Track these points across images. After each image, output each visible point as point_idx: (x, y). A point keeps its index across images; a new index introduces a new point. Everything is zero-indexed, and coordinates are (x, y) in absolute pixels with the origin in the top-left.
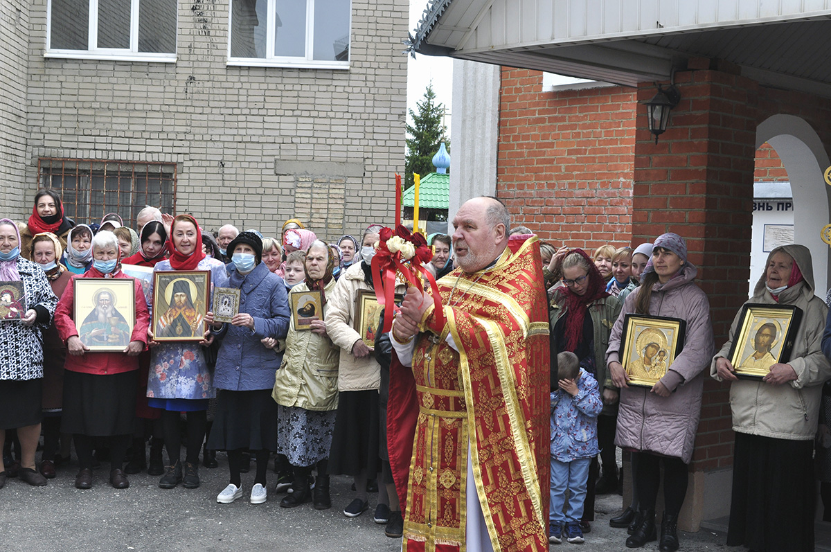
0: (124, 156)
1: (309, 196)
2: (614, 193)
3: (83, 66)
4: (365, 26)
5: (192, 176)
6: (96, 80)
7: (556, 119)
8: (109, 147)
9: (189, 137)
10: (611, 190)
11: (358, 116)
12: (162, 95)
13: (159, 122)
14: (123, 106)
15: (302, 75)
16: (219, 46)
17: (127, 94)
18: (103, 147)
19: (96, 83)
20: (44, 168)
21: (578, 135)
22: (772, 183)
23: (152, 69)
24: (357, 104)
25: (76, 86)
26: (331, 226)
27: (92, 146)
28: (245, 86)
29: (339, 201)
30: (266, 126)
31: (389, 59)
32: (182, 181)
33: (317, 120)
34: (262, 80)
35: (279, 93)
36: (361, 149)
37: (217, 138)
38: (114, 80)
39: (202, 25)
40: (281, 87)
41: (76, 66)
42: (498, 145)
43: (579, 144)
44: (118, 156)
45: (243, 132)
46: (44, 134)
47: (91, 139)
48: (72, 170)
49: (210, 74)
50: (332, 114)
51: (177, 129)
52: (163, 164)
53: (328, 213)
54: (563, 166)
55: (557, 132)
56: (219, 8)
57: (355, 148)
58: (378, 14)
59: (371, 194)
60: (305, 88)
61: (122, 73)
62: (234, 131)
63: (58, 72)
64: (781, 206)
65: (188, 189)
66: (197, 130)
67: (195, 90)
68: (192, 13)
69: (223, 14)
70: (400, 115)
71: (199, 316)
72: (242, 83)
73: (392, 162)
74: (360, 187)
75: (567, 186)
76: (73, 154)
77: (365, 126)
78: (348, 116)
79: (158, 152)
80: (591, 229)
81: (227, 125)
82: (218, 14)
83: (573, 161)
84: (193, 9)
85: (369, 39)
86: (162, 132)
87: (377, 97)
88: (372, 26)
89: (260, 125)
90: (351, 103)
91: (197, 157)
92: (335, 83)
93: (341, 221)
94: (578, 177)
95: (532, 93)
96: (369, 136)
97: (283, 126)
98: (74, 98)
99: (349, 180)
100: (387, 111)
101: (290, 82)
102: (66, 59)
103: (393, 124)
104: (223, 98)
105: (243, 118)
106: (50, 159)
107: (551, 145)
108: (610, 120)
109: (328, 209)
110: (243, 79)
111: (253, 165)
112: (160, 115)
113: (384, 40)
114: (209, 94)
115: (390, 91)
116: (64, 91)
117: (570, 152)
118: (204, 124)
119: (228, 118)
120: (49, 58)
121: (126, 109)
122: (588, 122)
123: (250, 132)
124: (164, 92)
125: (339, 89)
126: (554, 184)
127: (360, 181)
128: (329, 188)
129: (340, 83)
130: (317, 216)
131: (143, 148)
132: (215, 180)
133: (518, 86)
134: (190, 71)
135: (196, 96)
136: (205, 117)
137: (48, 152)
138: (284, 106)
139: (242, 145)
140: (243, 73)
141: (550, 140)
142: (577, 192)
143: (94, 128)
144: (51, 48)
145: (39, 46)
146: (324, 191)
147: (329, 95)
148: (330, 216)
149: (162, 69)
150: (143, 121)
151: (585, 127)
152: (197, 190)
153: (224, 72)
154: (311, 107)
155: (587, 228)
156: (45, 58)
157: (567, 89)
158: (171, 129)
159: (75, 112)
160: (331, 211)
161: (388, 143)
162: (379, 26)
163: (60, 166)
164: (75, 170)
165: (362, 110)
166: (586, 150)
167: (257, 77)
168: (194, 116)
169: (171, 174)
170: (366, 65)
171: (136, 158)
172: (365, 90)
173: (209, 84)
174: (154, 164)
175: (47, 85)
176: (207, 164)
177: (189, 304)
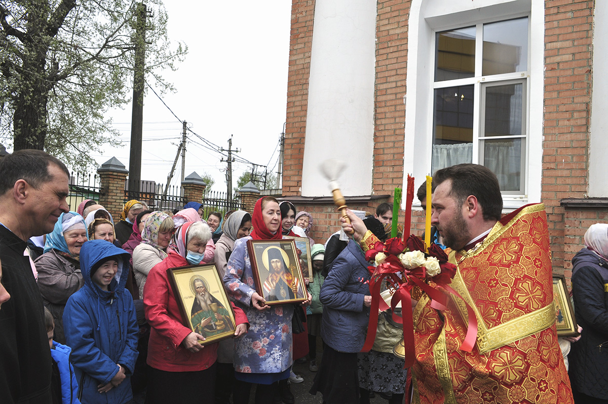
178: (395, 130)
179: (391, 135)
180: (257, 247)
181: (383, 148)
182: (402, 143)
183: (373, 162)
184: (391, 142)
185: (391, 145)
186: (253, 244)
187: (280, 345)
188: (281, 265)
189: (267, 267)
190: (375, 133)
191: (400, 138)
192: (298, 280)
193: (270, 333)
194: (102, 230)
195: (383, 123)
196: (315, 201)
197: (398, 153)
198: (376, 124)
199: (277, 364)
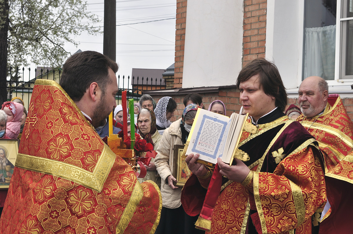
178: (259, 17)
179: (256, 22)
181: (250, 36)
182: (265, 30)
183: (242, 50)
184: (256, 29)
185: (256, 32)
190: (244, 21)
191: (263, 25)
195: (250, 10)
196: (180, 93)
197: (261, 40)
198: (245, 12)
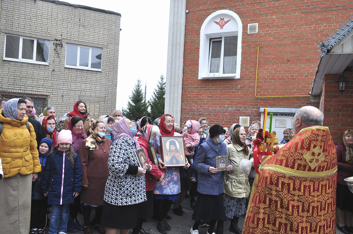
0: (30, 92)
1: (89, 106)
2: (224, 109)
3: (17, 64)
4: (106, 60)
5: (53, 99)
6: (21, 68)
7: (203, 87)
8: (25, 89)
9: (52, 88)
10: (222, 108)
11: (104, 85)
12: (44, 75)
13: (43, 82)
14: (31, 77)
15: (88, 72)
16: (63, 62)
17: (32, 73)
18: (23, 89)
19: (21, 69)
20: (2, 95)
21: (211, 92)
22: (278, 108)
23: (40, 67)
24: (103, 81)
25: (14, 69)
26: (95, 115)
27: (19, 89)
28: (70, 74)
29: (98, 108)
30: (76, 85)
31: (113, 69)
32: (49, 101)
33: (92, 85)
34: (76, 72)
35: (81, 77)
36: (104, 94)
37: (61, 88)
38: (28, 69)
39: (57, 55)
40: (81, 75)
41: (14, 63)
42: (182, 94)
43: (211, 95)
44: (28, 92)
45: (69, 87)
46: (2, 84)
47: (19, 86)
48: (12, 96)
49: (59, 69)
50: (96, 84)
51: (48, 85)
52: (44, 95)
53: (94, 111)
54: (205, 101)
55: (203, 91)
56: (63, 50)
57: (103, 93)
58: (110, 57)
59: (107, 106)
60: (88, 76)
61: (30, 67)
62: (67, 87)
63: (8, 65)
64: (281, 115)
65: (51, 103)
66: (55, 86)
67: (55, 74)
68: (54, 51)
69: (64, 52)
70: (115, 85)
71: (182, 155)
72: (69, 73)
73: (113, 98)
74: (104, 104)
75: (207, 107)
76: (13, 91)
77: (106, 87)
78: (101, 84)
79: (42, 92)
80: (216, 119)
81: (64, 85)
82: (62, 52)
83: (209, 100)
84: (54, 50)
85: (107, 63)
86: (43, 85)
87: (109, 80)
88: (108, 60)
89: (75, 85)
90: (102, 81)
91: (55, 94)
92: (97, 75)
93: (98, 114)
94: (211, 104)
95: (194, 79)
96: (106, 90)
97: (81, 86)
98: (14, 73)
99: (101, 102)
100: (112, 84)
101: (84, 73)
102: (11, 61)
103: (113, 87)
104: (63, 77)
105: (70, 83)
106: (4, 92)
107: (201, 95)
108: (222, 88)
109: (94, 110)
110: (70, 72)
111: (72, 97)
112: (43, 80)
113: (111, 64)
114: (59, 75)
115: (113, 78)
116: (10, 71)
117: (208, 97)
118: (57, 84)
119: (65, 83)
120: (5, 60)
121: (31, 78)
122: (214, 88)
123: (71, 87)
124: (44, 74)
125: (98, 77)
126: (202, 106)
127: (104, 103)
128: (95, 104)
129: (99, 75)
130: (91, 112)
131: (37, 90)
132: (60, 101)
133: (189, 77)
134: (53, 68)
135: (55, 76)
136: (57, 82)
137: (3, 90)
138: (82, 80)
139: (69, 91)
140: (70, 70)
141: (201, 93)
142: (210, 108)
143: (20, 83)
144: (5, 57)
145: (2, 56)
146: (93, 105)
147: (96, 78)
148: (95, 112)
149: (44, 67)
150: (37, 82)
151: (213, 90)
152: (54, 103)
153: (64, 69)
154: (90, 81)
155: (214, 119)
156: (3, 60)
157: (207, 79)
158: (46, 85)
159: (14, 78)
160: (95, 111)
161: (112, 92)
162: (110, 60)
163: (8, 94)
164: (13, 96)
165: (105, 83)
166: (214, 97)
167: (75, 71)
168: (54, 82)
169: (46, 98)
170: (107, 70)
171: (35, 93)
172: (106, 77)
173: (59, 72)
174: (40, 95)
175: (4, 68)
176: (58, 96)
177: (177, 150)
180: (165, 139)
186: (162, 138)
187: (173, 182)
188: (175, 148)
189: (168, 149)
192: (182, 156)
193: (169, 176)
194: (101, 125)
199: (171, 191)
